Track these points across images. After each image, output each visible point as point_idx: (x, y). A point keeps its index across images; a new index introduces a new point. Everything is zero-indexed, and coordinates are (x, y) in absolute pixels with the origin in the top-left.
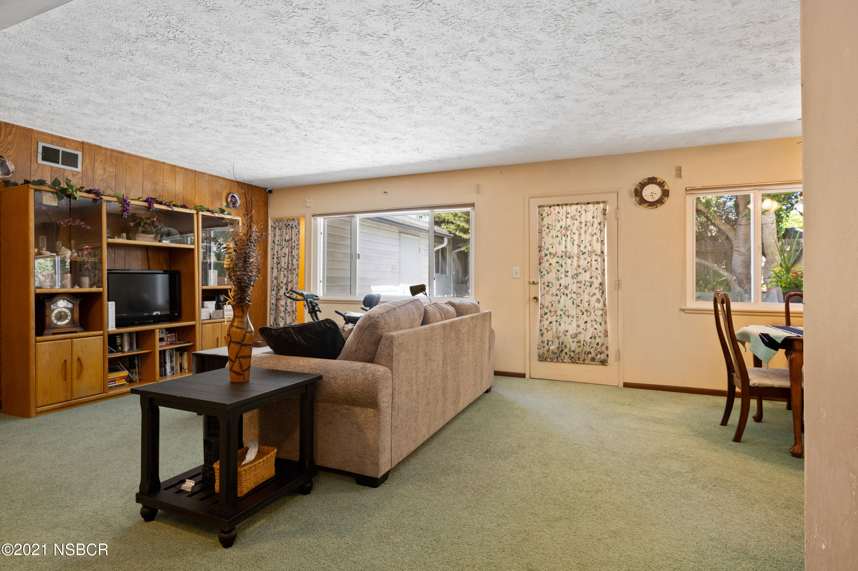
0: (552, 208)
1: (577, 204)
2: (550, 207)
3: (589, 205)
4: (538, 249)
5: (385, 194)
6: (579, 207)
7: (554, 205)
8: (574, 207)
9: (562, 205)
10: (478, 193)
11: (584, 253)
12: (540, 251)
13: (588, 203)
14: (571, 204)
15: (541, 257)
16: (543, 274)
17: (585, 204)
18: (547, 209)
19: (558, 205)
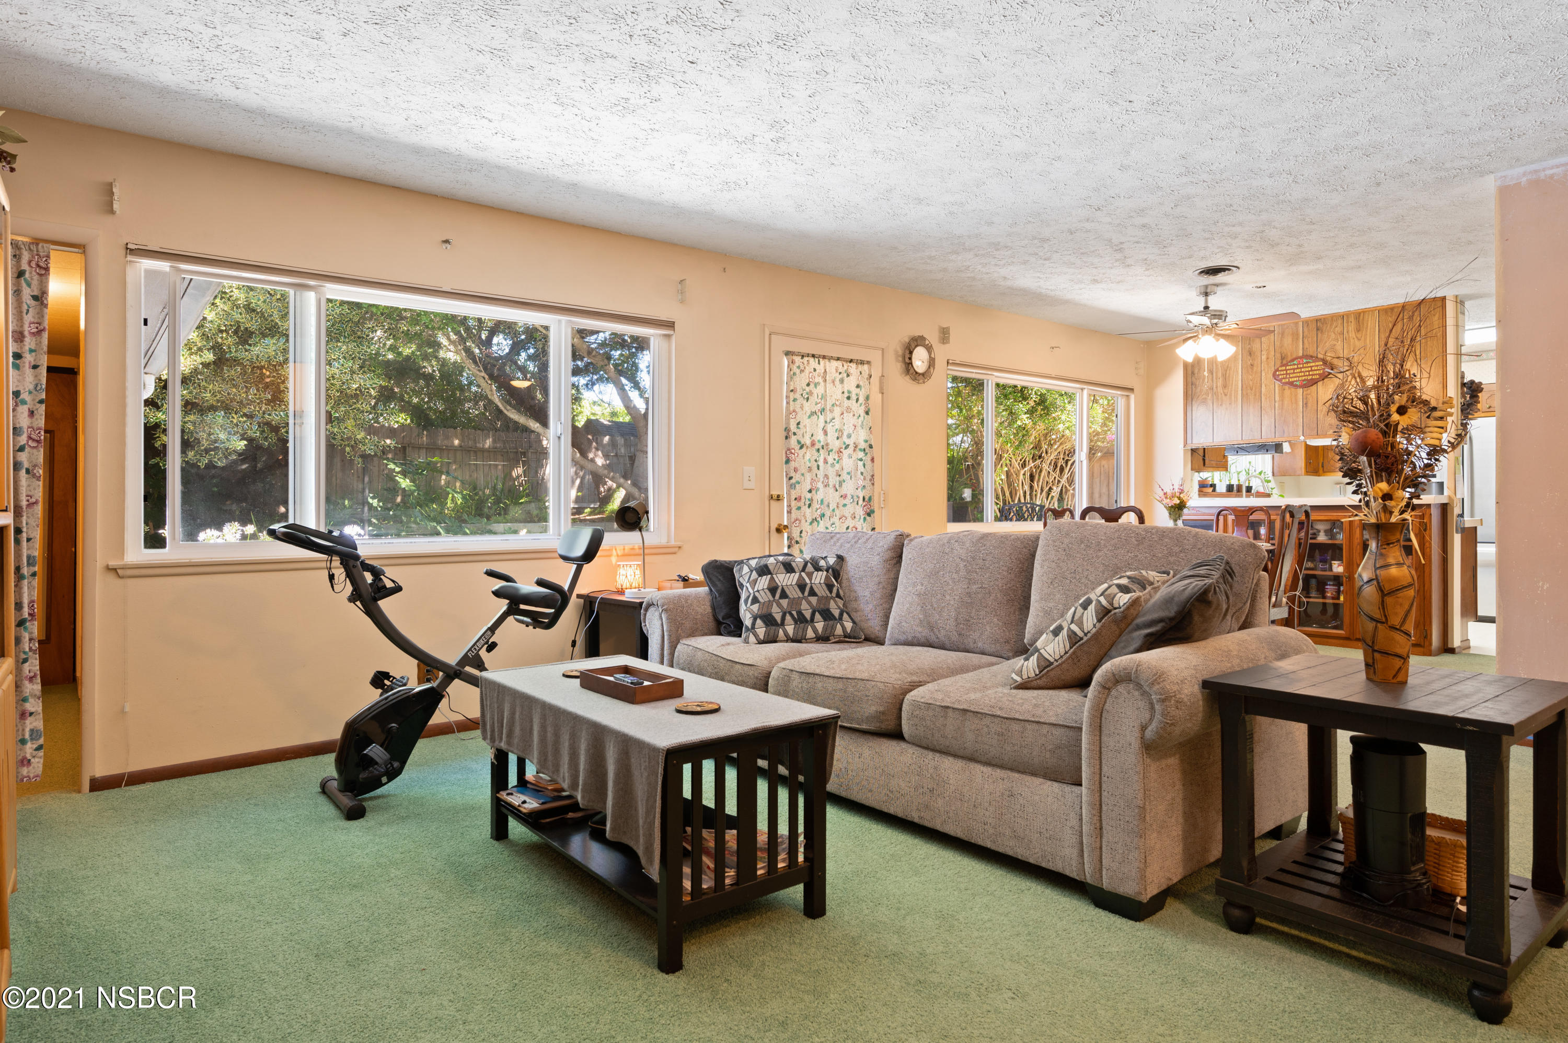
0: (806, 359)
1: (838, 359)
2: (803, 357)
3: (851, 364)
4: (785, 434)
5: (444, 246)
6: (839, 363)
7: (808, 355)
8: (835, 364)
9: (819, 357)
10: (682, 301)
11: (847, 447)
12: (786, 438)
13: (851, 361)
14: (831, 358)
15: (789, 449)
16: (793, 481)
17: (847, 361)
18: (797, 359)
19: (813, 356)
